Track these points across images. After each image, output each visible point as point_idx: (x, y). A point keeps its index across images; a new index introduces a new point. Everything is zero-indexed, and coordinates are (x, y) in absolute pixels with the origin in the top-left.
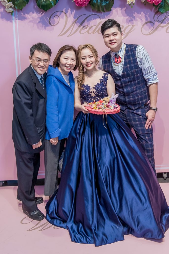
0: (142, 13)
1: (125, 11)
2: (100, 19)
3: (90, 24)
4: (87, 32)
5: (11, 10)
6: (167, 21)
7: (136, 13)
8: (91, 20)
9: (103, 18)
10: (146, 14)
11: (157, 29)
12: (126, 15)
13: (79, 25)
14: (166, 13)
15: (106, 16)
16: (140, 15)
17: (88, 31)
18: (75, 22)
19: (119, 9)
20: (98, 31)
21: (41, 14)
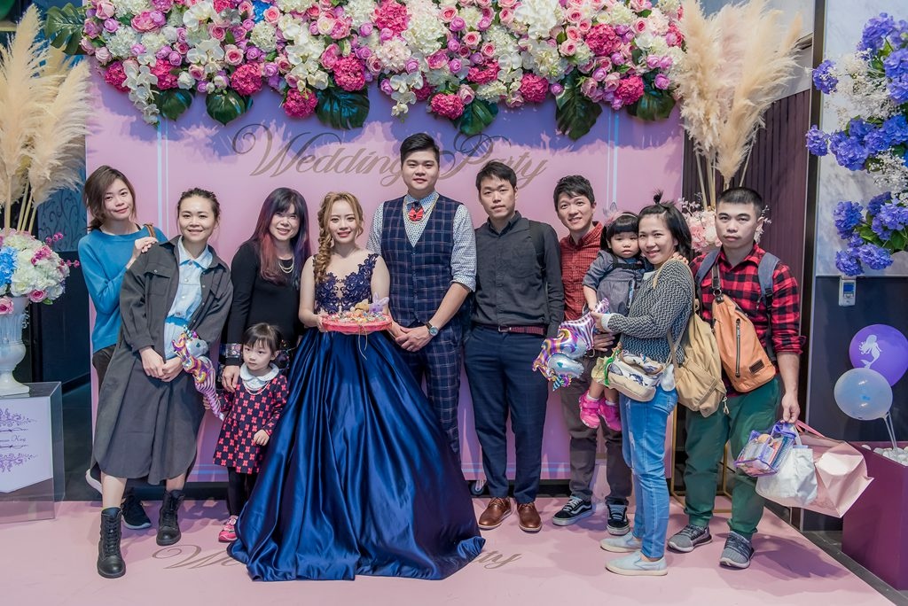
1: (390, 128)
2: (341, 143)
3: (319, 152)
4: (312, 170)
5: (154, 119)
6: (482, 152)
8: (320, 145)
9: (346, 142)
11: (459, 167)
12: (392, 136)
13: (295, 154)
14: (481, 135)
15: (353, 137)
17: (314, 168)
18: (288, 147)
19: (377, 125)
20: (336, 168)
21: (216, 130)
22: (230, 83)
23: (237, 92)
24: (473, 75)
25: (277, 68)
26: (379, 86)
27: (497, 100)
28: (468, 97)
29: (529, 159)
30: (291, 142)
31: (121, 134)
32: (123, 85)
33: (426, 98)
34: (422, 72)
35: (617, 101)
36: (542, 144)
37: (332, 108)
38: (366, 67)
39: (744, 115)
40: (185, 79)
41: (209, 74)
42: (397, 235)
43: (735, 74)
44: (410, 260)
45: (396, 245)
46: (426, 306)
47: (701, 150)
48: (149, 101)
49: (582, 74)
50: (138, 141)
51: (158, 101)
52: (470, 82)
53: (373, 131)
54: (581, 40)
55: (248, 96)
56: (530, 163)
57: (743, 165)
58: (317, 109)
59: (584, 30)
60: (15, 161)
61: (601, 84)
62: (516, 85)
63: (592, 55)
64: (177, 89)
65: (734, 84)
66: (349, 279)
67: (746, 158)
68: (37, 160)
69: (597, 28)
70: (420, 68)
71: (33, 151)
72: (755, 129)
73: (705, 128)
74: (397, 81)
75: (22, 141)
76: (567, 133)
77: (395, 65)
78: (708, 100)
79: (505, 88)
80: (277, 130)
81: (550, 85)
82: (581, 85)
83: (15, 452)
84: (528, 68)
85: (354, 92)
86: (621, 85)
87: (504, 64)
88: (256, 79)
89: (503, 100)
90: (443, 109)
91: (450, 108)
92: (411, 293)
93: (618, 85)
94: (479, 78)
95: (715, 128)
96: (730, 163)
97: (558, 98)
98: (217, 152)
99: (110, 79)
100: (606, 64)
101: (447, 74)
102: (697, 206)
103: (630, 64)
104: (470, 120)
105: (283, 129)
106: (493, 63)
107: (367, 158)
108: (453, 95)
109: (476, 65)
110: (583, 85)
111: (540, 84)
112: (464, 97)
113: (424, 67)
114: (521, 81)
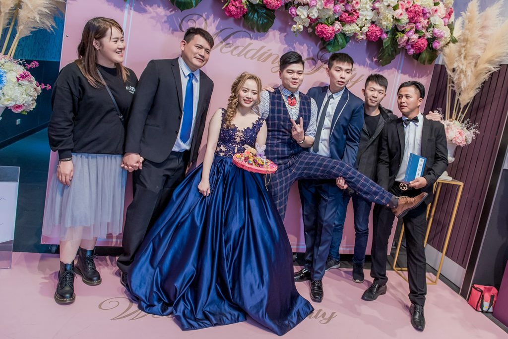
0: (305, 45)
1: (284, 38)
2: (251, 39)
3: (237, 42)
4: (230, 53)
7: (297, 43)
8: (239, 37)
9: (254, 39)
10: (309, 48)
11: (319, 69)
12: (285, 42)
13: (221, 40)
15: (260, 37)
16: (302, 47)
17: (232, 52)
18: (217, 34)
19: (277, 33)
20: (245, 55)
21: (171, 12)
26: (287, 10)
28: (339, 30)
30: (221, 31)
35: (412, 50)
36: (366, 64)
37: (253, 16)
39: (483, 72)
43: (481, 48)
45: (282, 119)
47: (453, 87)
50: (112, 6)
52: (342, 21)
53: (274, 35)
54: (405, 11)
59: (408, 6)
61: (409, 39)
62: (365, 29)
63: (408, 21)
66: (246, 131)
69: (415, 6)
70: (317, 6)
74: (301, 10)
76: (380, 61)
78: (468, 61)
79: (359, 29)
80: (214, 22)
81: (382, 33)
84: (373, 20)
87: (362, 15)
89: (355, 34)
90: (325, 34)
93: (416, 42)
94: (347, 19)
95: (468, 77)
96: (466, 98)
97: (384, 42)
98: (171, 29)
101: (331, 13)
103: (424, 31)
104: (332, 43)
105: (217, 22)
106: (356, 13)
107: (265, 53)
108: (330, 26)
109: (346, 11)
110: (399, 38)
111: (379, 32)
112: (337, 30)
113: (320, 5)
114: (369, 27)
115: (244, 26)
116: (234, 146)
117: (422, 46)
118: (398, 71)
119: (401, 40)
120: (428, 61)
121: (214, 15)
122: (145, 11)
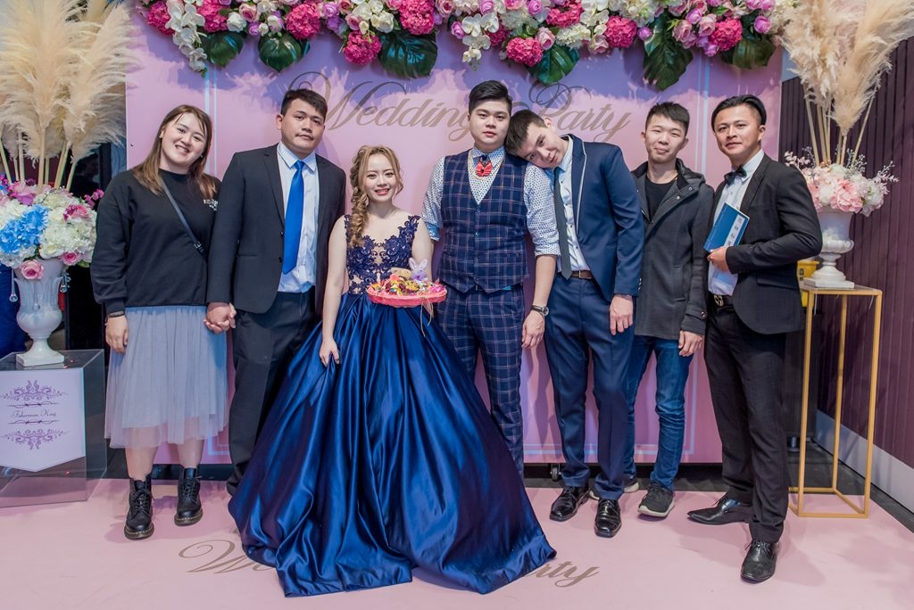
1: (462, 78)
2: (405, 93)
3: (382, 103)
4: (374, 122)
5: (201, 65)
6: (561, 104)
8: (385, 94)
9: (411, 92)
12: (465, 85)
13: (357, 104)
14: (559, 84)
15: (421, 87)
17: (376, 120)
18: (347, 97)
19: (449, 73)
20: (400, 120)
21: (271, 77)
22: (285, 25)
23: (292, 35)
24: (553, 17)
25: (337, 8)
26: (449, 29)
27: (579, 45)
28: (548, 41)
29: (612, 111)
30: (354, 90)
31: (169, 81)
32: (167, 26)
33: (500, 44)
34: (498, 14)
35: (712, 47)
36: (630, 93)
37: (397, 54)
38: (435, 9)
39: (867, 56)
40: (235, 20)
41: (262, 14)
42: (460, 190)
43: (857, 7)
44: (473, 219)
45: (459, 201)
46: (487, 271)
47: (811, 97)
48: (196, 45)
49: (672, 17)
50: (187, 89)
51: (206, 45)
52: (551, 25)
53: (445, 78)
55: (304, 41)
56: (612, 116)
57: (864, 113)
58: (381, 56)
60: (48, 112)
61: (696, 28)
62: (601, 29)
64: (227, 31)
65: (856, 20)
67: (868, 105)
68: (72, 111)
70: (495, 9)
71: (68, 100)
72: (879, 72)
73: (819, 70)
74: (469, 23)
75: (56, 91)
76: (655, 82)
77: (468, 5)
78: (825, 37)
79: (589, 31)
80: (340, 78)
81: (638, 29)
82: (672, 29)
83: (45, 428)
84: (614, 9)
85: (421, 36)
86: (716, 29)
87: (588, 5)
88: (313, 21)
89: (585, 44)
90: (521, 55)
91: (528, 53)
92: (472, 256)
93: (713, 29)
94: (560, 20)
95: (832, 70)
96: (849, 112)
97: (646, 43)
99: (152, 20)
100: (701, 5)
101: (525, 16)
102: (807, 162)
103: (727, 5)
104: (548, 68)
105: (345, 78)
106: (576, 4)
107: (434, 110)
108: (531, 38)
109: (557, 6)
110: (675, 29)
111: (628, 27)
112: (544, 42)
113: (499, 7)
114: (606, 24)
115: (389, 75)
116: (374, 272)
117: (728, 33)
118: (701, 93)
119: (678, 31)
120: (756, 61)
121: (339, 68)
122: (233, 86)
